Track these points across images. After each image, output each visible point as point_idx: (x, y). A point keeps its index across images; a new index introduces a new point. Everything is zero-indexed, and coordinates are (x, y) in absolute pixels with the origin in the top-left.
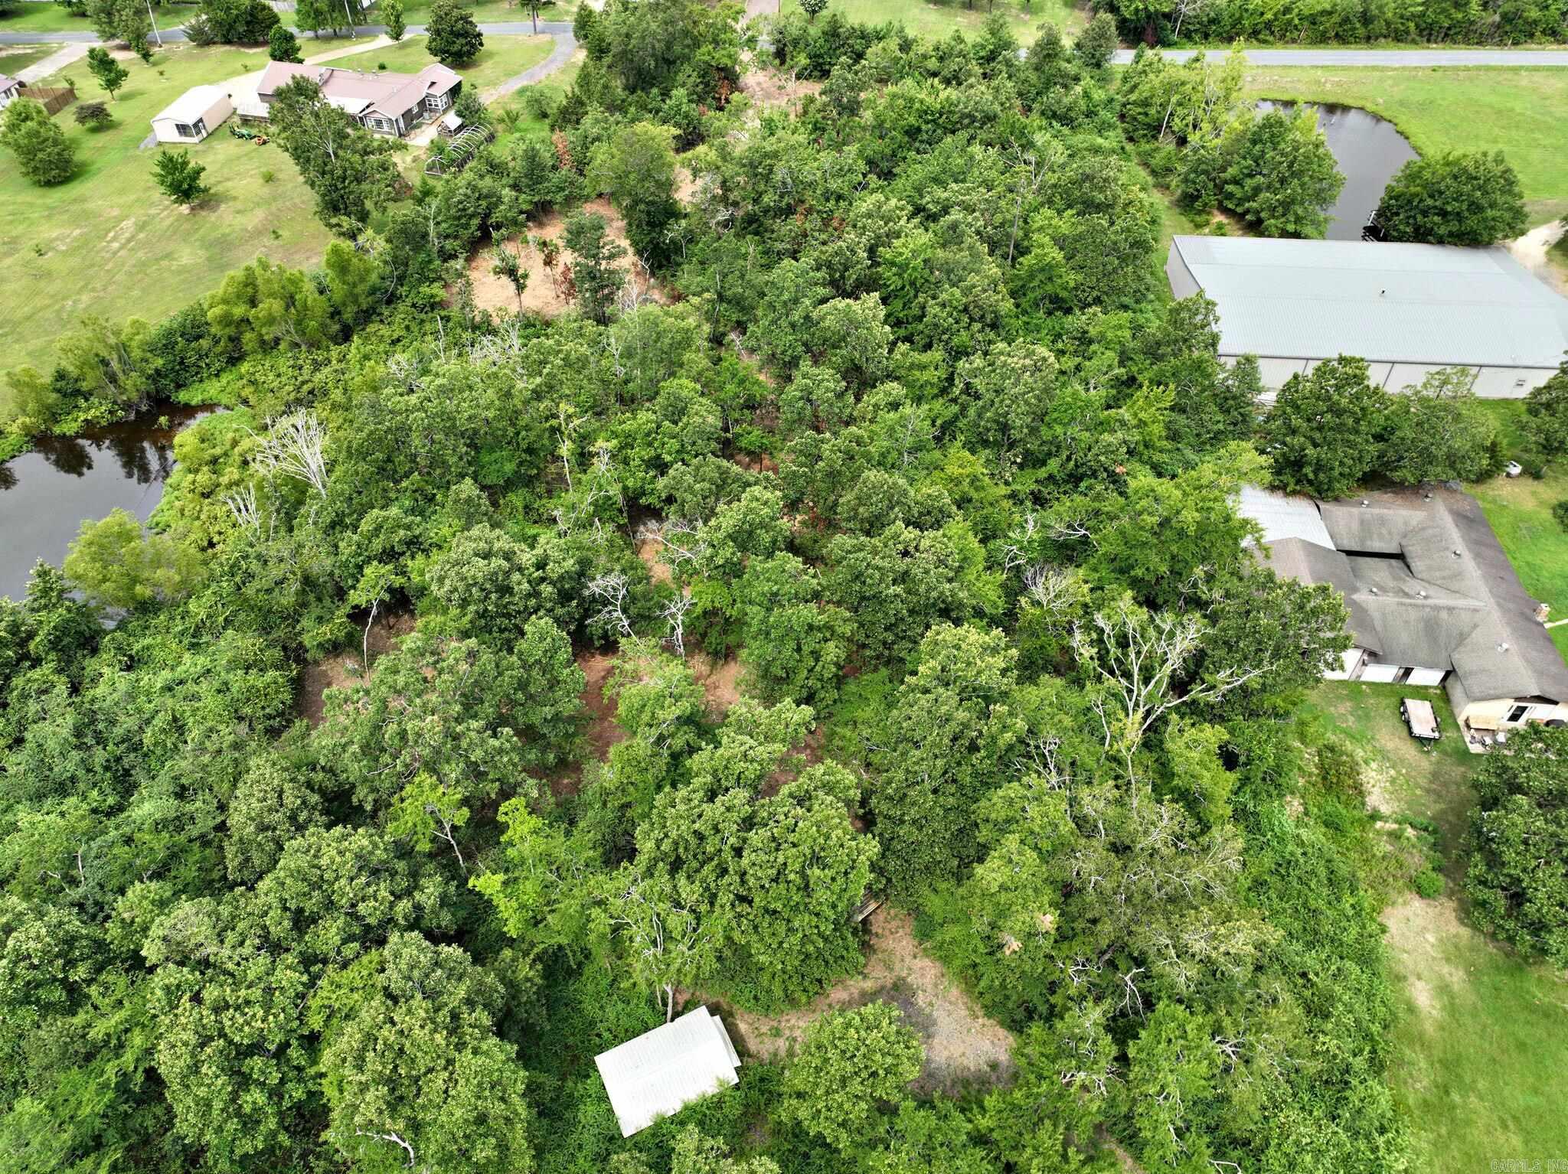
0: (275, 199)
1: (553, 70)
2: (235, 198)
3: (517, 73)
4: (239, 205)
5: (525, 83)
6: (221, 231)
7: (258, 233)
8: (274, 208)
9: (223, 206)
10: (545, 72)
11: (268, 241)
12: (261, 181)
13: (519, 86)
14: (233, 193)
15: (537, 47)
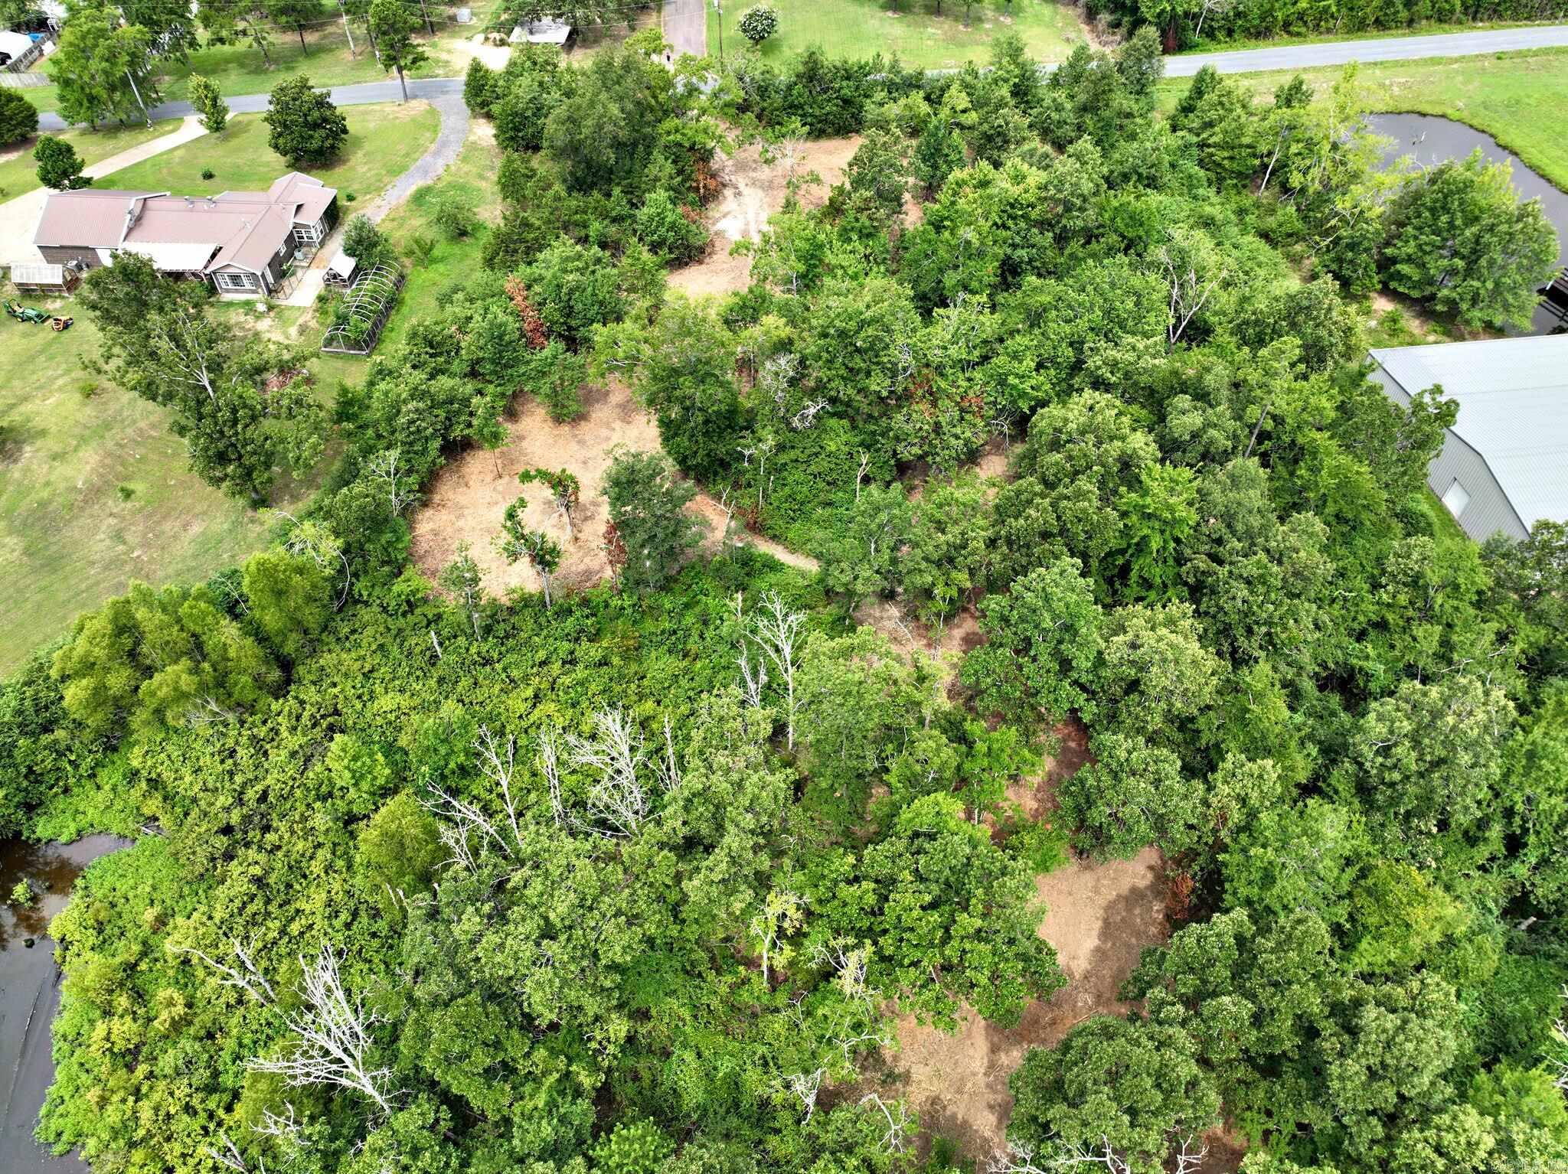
0: (107, 426)
1: (450, 156)
2: (43, 433)
3: (401, 169)
4: (51, 444)
5: (419, 183)
6: (34, 496)
7: (95, 493)
8: (110, 445)
9: (28, 449)
10: (441, 162)
11: (114, 503)
12: (78, 397)
13: (412, 189)
14: (38, 423)
15: (418, 124)
